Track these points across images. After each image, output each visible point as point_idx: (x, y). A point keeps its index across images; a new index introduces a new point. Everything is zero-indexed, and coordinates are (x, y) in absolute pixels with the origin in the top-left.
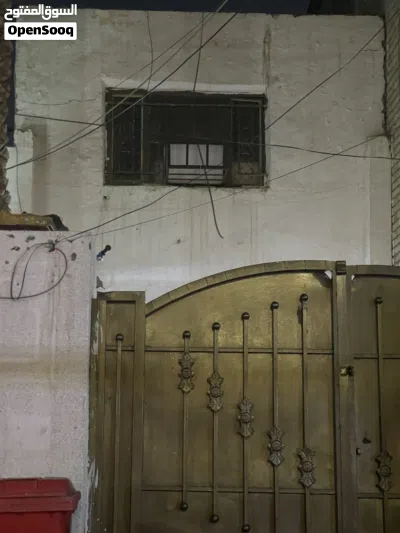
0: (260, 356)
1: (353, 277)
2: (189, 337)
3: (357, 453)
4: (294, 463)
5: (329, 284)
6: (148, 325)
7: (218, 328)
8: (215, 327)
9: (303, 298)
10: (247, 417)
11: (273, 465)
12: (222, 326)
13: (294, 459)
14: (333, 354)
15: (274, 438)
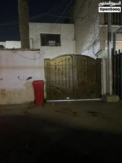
0: (64, 66)
1: (75, 56)
2: (56, 64)
3: (75, 76)
5: (72, 57)
6: (51, 62)
9: (69, 59)
10: (63, 73)
11: (66, 78)
12: (60, 62)
14: (73, 65)
15: (66, 75)
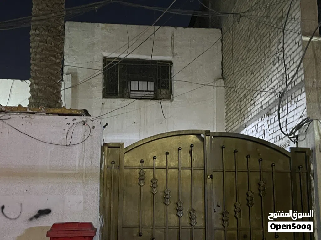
0: (173, 170)
1: (213, 137)
2: (143, 162)
3: (214, 211)
4: (188, 215)
5: (203, 140)
6: (125, 157)
7: (156, 158)
8: (154, 158)
9: (192, 146)
10: (168, 197)
11: (179, 217)
12: (157, 158)
13: (188, 214)
14: (204, 170)
15: (179, 205)
